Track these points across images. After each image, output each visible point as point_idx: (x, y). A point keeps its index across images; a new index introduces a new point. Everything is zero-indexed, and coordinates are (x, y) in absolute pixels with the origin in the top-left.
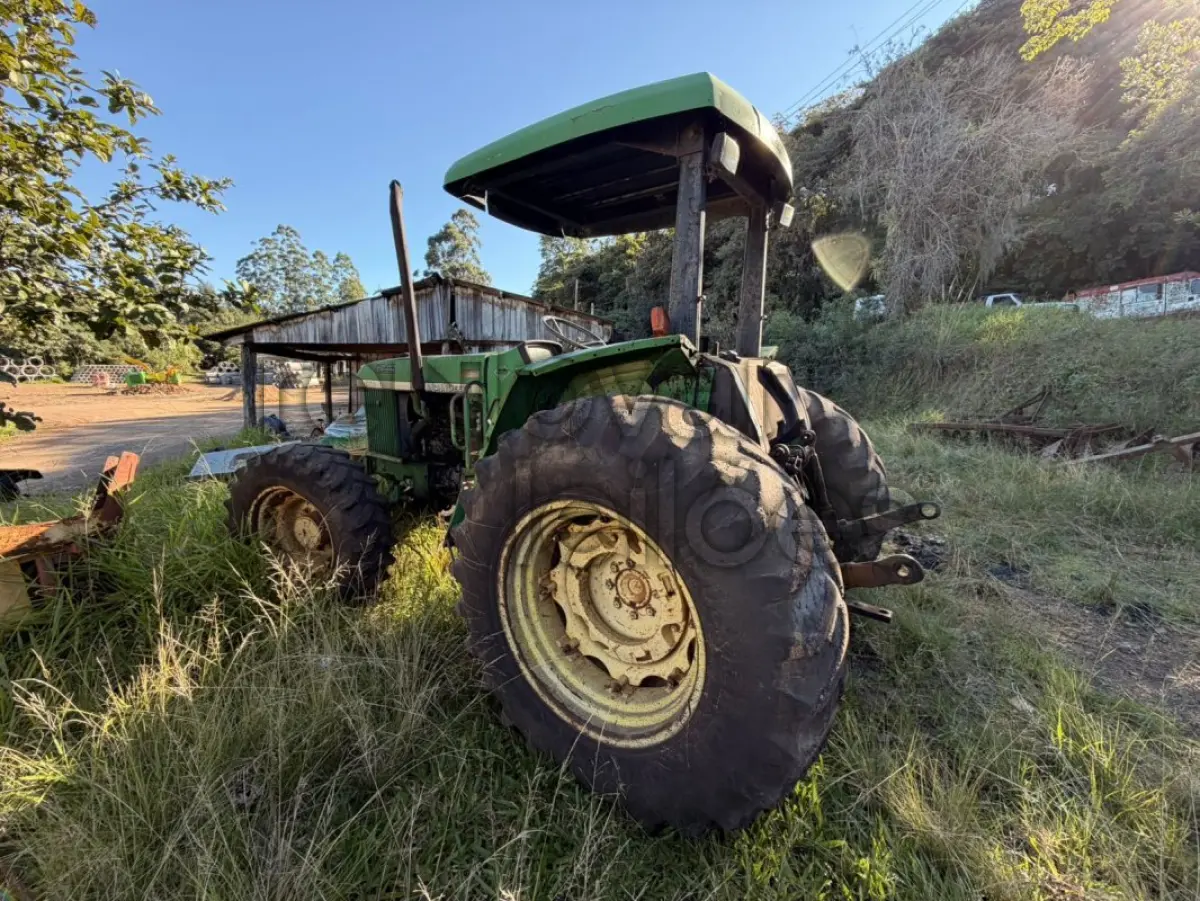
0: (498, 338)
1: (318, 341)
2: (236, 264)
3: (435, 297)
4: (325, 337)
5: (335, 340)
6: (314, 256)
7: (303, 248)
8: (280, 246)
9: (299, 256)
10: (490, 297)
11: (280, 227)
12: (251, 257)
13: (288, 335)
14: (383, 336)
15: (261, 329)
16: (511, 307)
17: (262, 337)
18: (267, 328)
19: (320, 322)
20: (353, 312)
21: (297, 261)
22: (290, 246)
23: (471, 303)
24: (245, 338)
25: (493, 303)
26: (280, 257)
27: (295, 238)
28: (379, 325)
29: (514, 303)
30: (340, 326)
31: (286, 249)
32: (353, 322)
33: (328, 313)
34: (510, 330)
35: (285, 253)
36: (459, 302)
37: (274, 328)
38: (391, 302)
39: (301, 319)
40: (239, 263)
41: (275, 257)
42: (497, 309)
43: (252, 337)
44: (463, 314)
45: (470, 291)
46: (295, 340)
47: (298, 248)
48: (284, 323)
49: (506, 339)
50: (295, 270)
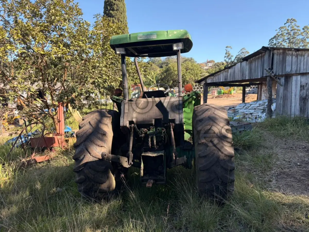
0: (294, 72)
1: (224, 81)
2: (269, 41)
3: (265, 57)
4: (226, 79)
5: (229, 80)
6: (303, 29)
7: (298, 27)
8: (287, 28)
9: (296, 31)
10: (290, 52)
11: (288, 20)
12: (275, 37)
13: (215, 79)
14: (244, 77)
15: (209, 78)
16: (301, 55)
17: (209, 81)
18: (210, 77)
19: (225, 73)
20: (235, 68)
21: (294, 34)
22: (291, 27)
23: (281, 56)
24: (205, 81)
25: (292, 55)
26: (287, 33)
27: (294, 23)
28: (243, 73)
29: (304, 53)
30: (230, 74)
31: (290, 29)
32: (234, 72)
33: (227, 70)
34: (300, 68)
35: (289, 31)
36: (276, 57)
37: (212, 77)
38: (248, 62)
39: (219, 73)
40: (270, 40)
41: (285, 34)
42: (294, 57)
43: (207, 81)
44: (277, 62)
45: (281, 51)
46: (217, 81)
47: (295, 27)
48: (215, 75)
49: (298, 72)
50: (294, 38)
